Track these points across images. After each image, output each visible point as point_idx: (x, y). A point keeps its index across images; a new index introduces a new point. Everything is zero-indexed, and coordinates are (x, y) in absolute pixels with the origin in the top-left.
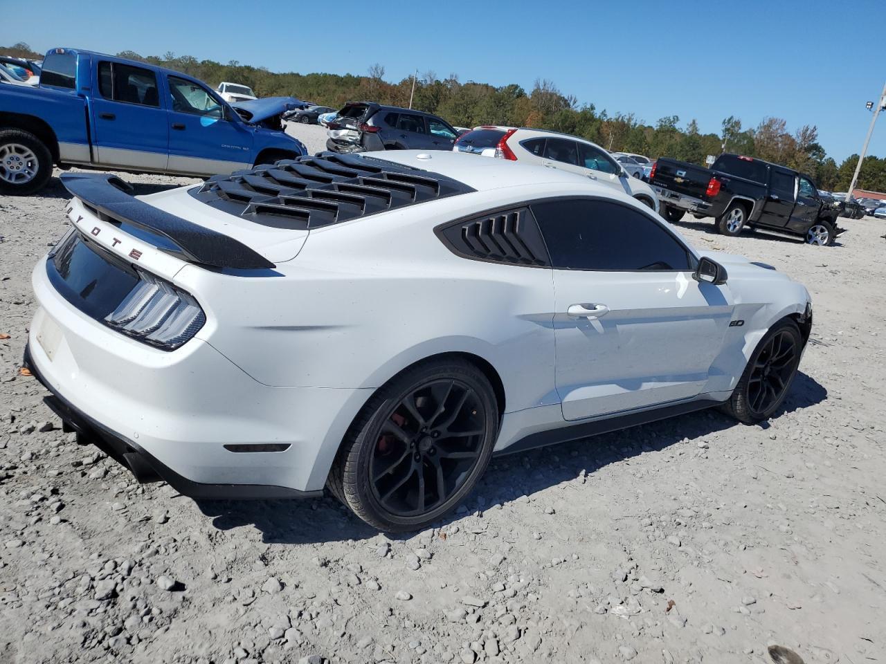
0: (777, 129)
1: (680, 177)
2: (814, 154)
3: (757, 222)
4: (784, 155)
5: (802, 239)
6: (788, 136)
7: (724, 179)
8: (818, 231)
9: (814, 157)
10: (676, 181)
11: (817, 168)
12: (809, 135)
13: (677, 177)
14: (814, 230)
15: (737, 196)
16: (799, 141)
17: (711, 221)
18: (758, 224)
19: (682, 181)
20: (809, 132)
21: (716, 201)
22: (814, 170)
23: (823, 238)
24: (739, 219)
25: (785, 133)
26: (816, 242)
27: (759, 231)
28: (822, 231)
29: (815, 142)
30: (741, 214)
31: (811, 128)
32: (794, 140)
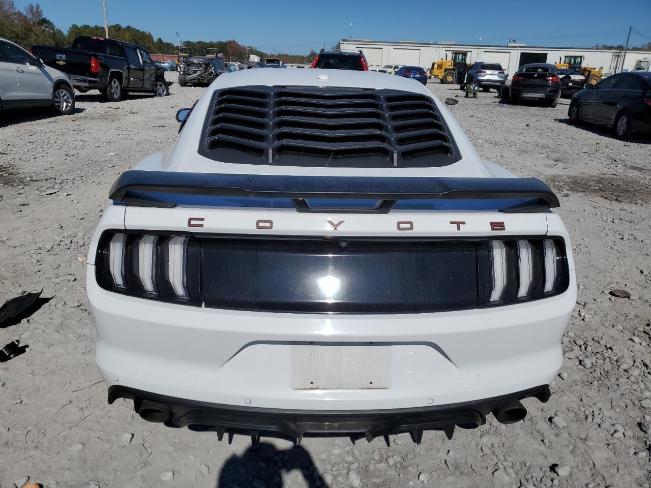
0: (9, 9)
1: (61, 60)
2: (46, 27)
3: (127, 87)
4: (23, 30)
5: (153, 94)
6: (20, 14)
7: (100, 57)
8: (159, 86)
9: (47, 29)
10: (59, 64)
11: (53, 38)
12: (35, 11)
13: (59, 60)
14: (156, 86)
15: (113, 70)
16: (29, 16)
17: (96, 92)
18: (128, 88)
19: (64, 63)
20: (34, 9)
21: (101, 76)
22: (52, 40)
23: (163, 91)
24: (117, 87)
25: (16, 11)
26: (160, 94)
27: (131, 93)
28: (161, 86)
29: (43, 17)
30: (117, 83)
31: (35, 6)
32: (25, 17)
